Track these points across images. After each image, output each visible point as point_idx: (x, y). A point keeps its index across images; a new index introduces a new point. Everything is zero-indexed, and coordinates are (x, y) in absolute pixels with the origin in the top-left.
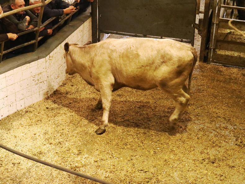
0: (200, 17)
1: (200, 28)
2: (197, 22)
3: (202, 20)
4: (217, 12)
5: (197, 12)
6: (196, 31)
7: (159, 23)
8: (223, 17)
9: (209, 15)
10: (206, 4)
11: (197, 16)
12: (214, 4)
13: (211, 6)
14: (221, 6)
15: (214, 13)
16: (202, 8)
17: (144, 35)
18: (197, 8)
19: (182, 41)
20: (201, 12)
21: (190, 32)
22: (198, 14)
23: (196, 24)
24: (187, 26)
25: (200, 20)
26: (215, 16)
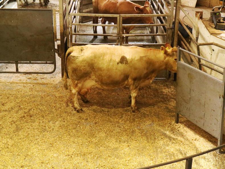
0: (58, 43)
1: (59, 52)
2: (56, 47)
3: (60, 46)
4: (70, 39)
5: (55, 41)
6: (56, 54)
7: (27, 51)
8: (76, 42)
9: (65, 41)
10: (61, 33)
11: (55, 42)
12: (67, 33)
13: (65, 34)
14: (72, 34)
15: (68, 39)
16: (59, 36)
17: (16, 62)
18: (55, 37)
19: (46, 63)
20: (58, 40)
21: (52, 56)
22: (56, 41)
23: (55, 49)
24: (49, 51)
25: (58, 46)
26: (69, 42)
